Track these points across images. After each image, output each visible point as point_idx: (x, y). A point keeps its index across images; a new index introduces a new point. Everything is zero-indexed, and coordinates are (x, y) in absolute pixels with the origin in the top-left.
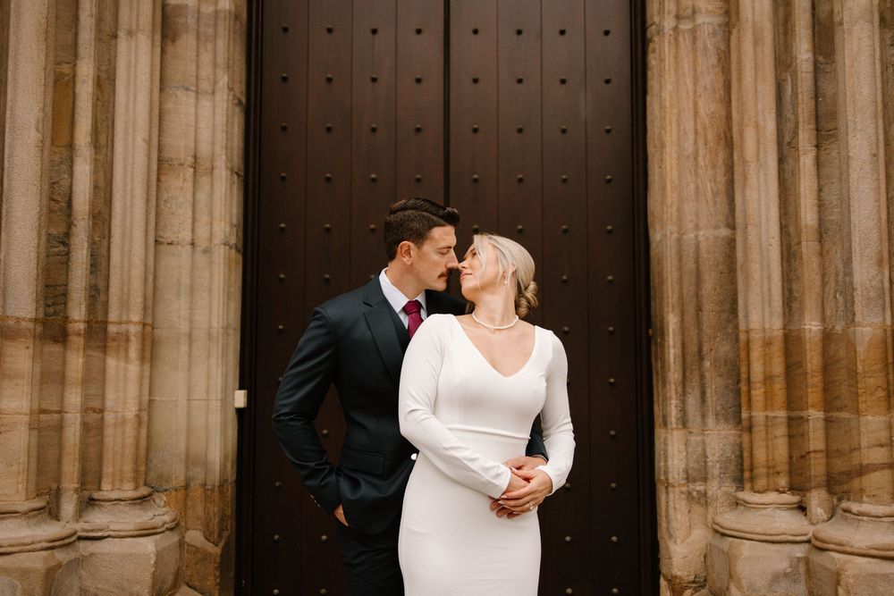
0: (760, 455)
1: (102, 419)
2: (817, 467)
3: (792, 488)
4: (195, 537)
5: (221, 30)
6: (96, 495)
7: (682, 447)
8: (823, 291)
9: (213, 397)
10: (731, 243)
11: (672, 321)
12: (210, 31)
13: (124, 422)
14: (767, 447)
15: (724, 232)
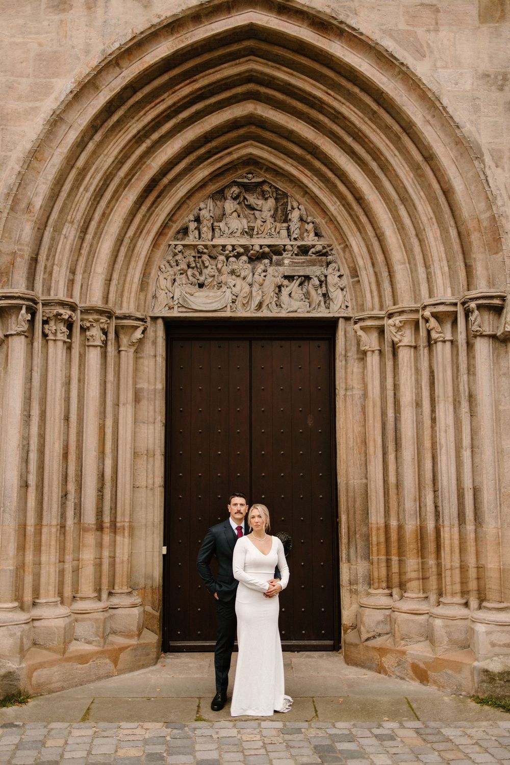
0: (376, 574)
1: (114, 561)
2: (395, 579)
3: (388, 587)
4: (149, 608)
5: (157, 397)
6: (113, 591)
7: (348, 571)
8: (399, 509)
9: (155, 550)
10: (366, 485)
11: (343, 518)
12: (153, 396)
13: (123, 562)
14: (378, 570)
15: (364, 481)
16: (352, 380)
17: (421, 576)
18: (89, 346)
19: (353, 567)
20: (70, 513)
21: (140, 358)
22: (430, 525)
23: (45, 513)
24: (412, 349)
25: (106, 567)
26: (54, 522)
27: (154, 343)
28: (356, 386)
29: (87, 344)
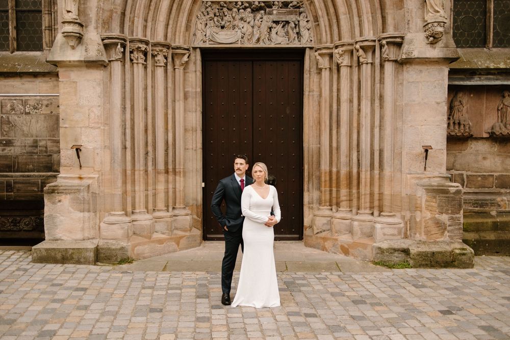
0: (323, 198)
1: (175, 190)
2: (334, 201)
3: (330, 205)
4: (195, 217)
5: (197, 96)
6: (175, 207)
7: (308, 196)
8: (337, 161)
9: (198, 184)
10: (320, 148)
11: (306, 167)
12: (195, 96)
13: (180, 191)
14: (325, 196)
15: (319, 146)
16: (313, 86)
17: (348, 199)
18: (157, 66)
19: (311, 194)
20: (150, 163)
21: (187, 72)
22: (355, 170)
23: (136, 163)
24: (349, 68)
25: (171, 194)
26: (142, 168)
27: (195, 63)
28: (315, 89)
29: (156, 65)
